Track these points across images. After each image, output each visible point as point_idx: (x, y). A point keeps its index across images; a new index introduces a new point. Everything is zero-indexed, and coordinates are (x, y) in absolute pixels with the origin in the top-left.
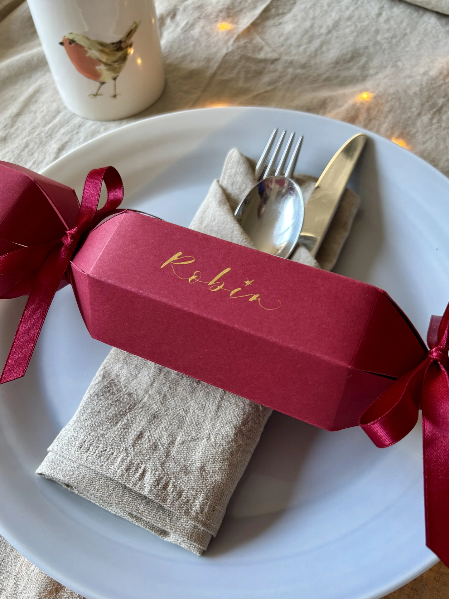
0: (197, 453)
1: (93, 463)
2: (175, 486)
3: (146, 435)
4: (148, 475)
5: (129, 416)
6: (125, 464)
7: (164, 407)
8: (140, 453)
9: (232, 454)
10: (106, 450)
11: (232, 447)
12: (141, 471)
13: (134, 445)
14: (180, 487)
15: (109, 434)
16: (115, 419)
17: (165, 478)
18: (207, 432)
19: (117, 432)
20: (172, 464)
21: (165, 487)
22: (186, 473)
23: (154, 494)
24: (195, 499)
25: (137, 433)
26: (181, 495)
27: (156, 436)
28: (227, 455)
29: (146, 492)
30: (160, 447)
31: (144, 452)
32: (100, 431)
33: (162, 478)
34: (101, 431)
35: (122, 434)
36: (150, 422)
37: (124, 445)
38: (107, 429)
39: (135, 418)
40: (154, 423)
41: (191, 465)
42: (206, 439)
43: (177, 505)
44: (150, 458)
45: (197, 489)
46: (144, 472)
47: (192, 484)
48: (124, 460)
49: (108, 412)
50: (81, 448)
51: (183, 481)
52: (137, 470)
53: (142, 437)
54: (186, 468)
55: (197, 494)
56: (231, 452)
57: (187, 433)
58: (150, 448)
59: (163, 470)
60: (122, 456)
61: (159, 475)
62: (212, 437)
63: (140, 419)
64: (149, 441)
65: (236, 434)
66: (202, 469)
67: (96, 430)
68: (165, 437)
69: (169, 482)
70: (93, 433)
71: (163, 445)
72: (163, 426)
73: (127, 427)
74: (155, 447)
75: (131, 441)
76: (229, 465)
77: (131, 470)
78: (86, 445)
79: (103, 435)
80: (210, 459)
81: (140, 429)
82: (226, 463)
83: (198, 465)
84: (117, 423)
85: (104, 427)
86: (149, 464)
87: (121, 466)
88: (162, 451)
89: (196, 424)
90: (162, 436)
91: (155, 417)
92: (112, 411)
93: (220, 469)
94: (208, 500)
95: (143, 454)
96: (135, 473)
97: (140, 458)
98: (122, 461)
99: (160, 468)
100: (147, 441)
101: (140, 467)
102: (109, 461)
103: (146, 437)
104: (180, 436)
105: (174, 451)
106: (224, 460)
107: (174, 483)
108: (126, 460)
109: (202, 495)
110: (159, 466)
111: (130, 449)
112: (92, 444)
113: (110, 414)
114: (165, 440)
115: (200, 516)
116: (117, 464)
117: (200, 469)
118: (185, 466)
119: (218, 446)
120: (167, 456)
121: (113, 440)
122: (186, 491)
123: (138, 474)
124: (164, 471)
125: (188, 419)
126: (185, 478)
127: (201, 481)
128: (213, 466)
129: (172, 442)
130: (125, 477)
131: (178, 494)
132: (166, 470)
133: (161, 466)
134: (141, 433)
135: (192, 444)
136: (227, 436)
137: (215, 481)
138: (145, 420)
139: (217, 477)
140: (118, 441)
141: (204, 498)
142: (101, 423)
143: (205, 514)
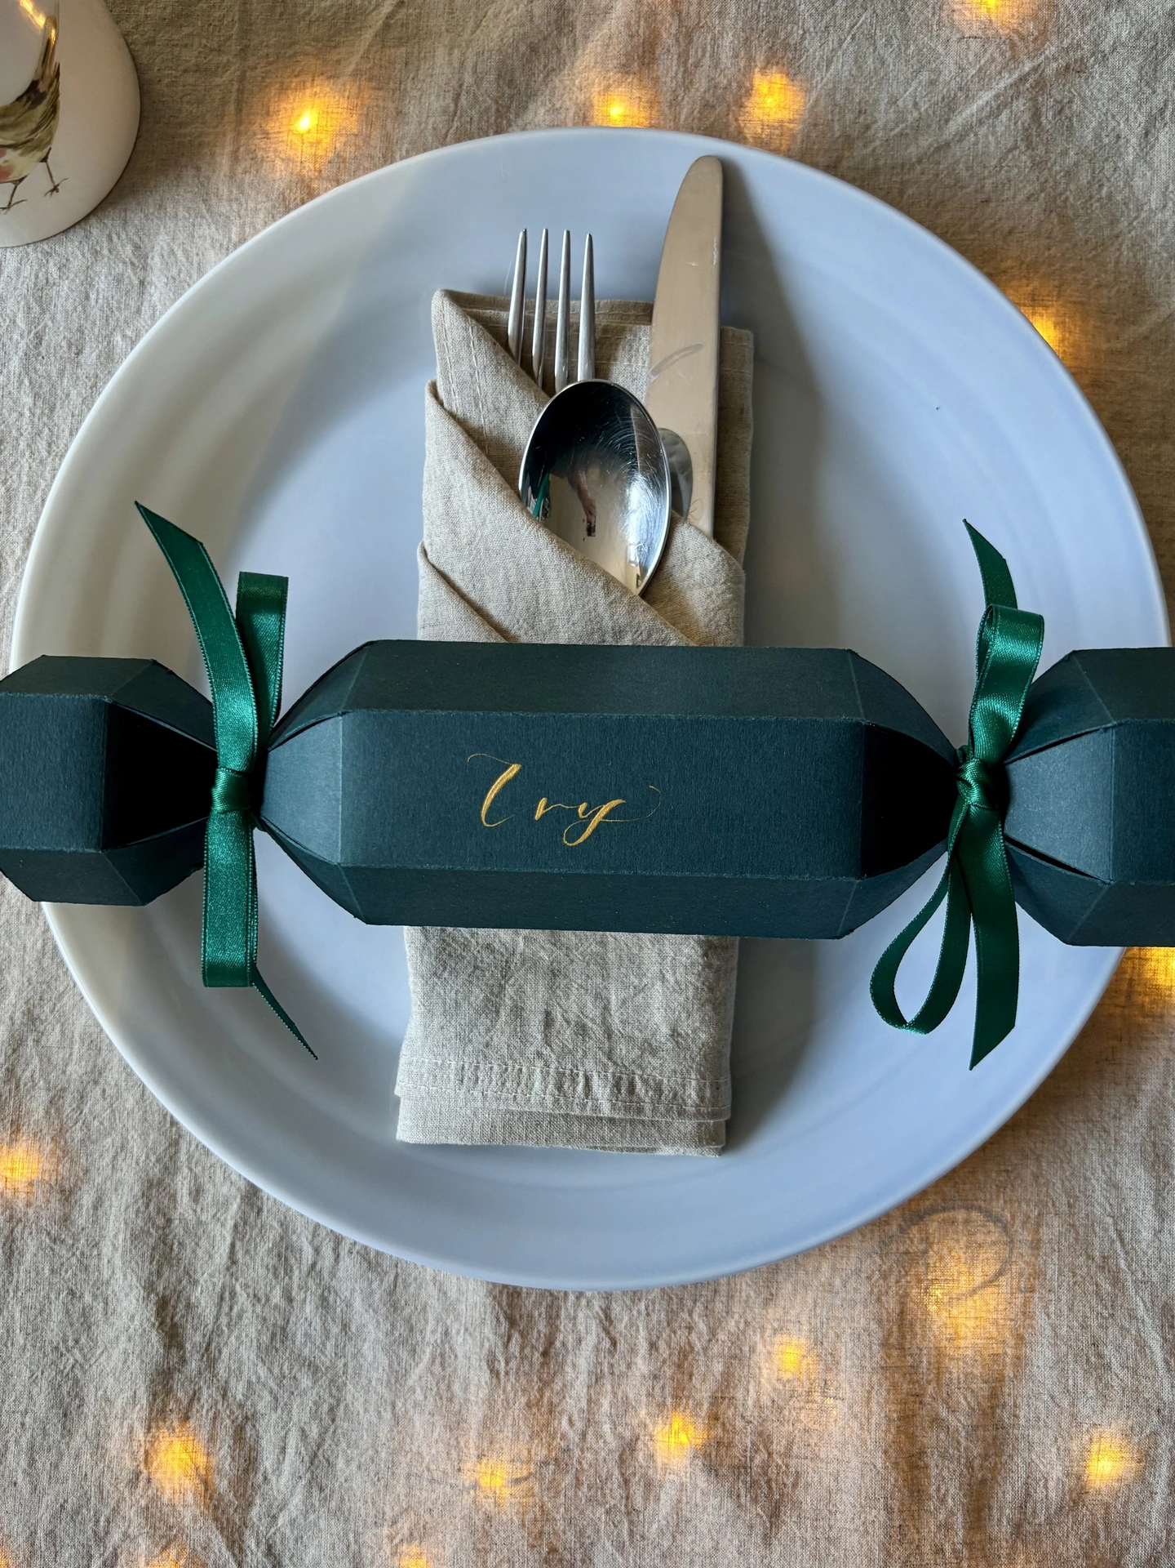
0: (655, 1011)
1: (497, 1099)
2: (645, 1082)
3: (558, 1014)
4: (596, 1082)
5: (510, 991)
6: (551, 1081)
7: (560, 949)
8: (565, 1052)
9: (711, 989)
10: (506, 1069)
11: (707, 979)
12: (581, 1080)
13: (548, 1043)
14: (654, 1080)
15: (495, 1038)
16: (491, 1006)
17: (624, 1076)
18: (655, 968)
19: (507, 1029)
20: (623, 1048)
21: (631, 1089)
22: (654, 1052)
23: (619, 1109)
24: (684, 1086)
25: (541, 1017)
26: (660, 1090)
27: (575, 1008)
28: (705, 995)
29: (606, 1110)
30: (590, 1024)
31: (571, 1047)
32: (478, 1039)
33: (620, 1078)
34: (480, 1039)
35: (518, 1030)
36: (551, 988)
37: (532, 1049)
38: (488, 1030)
39: (520, 990)
40: (558, 987)
41: (654, 1034)
42: (659, 983)
43: (662, 1109)
44: (584, 1051)
45: (682, 1070)
46: (587, 1079)
47: (670, 1065)
48: (545, 1075)
49: (472, 999)
50: (462, 1081)
51: (654, 1068)
52: (574, 1081)
53: (553, 1020)
54: (650, 1045)
55: (684, 1078)
56: (708, 987)
57: (622, 982)
58: (576, 1034)
59: (615, 1063)
60: (538, 1070)
61: (614, 1074)
62: (669, 976)
63: (531, 988)
64: (568, 1022)
65: (705, 955)
66: (675, 1034)
67: (471, 1041)
68: (589, 1005)
69: (633, 1078)
70: (470, 1048)
71: (592, 1020)
72: (576, 986)
73: (518, 1011)
74: (582, 1030)
75: (539, 1037)
76: (714, 1009)
77: (566, 1086)
78: (468, 1074)
79: (487, 1045)
80: (680, 1013)
81: (542, 1007)
82: (708, 1007)
83: (665, 1030)
84: (497, 1012)
85: (482, 1029)
86: (590, 1064)
87: (546, 1087)
88: (597, 1031)
89: (630, 960)
90: (585, 1006)
91: (555, 975)
92: (478, 995)
93: (702, 1021)
94: (704, 1078)
95: (570, 1052)
96: (574, 1089)
97: (569, 1058)
98: (544, 1079)
99: (610, 1064)
100: (565, 1024)
101: (577, 1075)
102: (523, 1085)
103: (559, 1016)
104: (613, 992)
105: (615, 1021)
106: (703, 1005)
107: (641, 1077)
108: (548, 1073)
109: (693, 1076)
110: (605, 1060)
111: (546, 1051)
112: (477, 1068)
113: (478, 1002)
114: (592, 1011)
115: (702, 1109)
116: (537, 1085)
117: (672, 1036)
118: (646, 1041)
119: (683, 987)
120: (609, 1037)
121: (509, 1046)
122: (665, 1081)
123: (580, 1088)
124: (617, 1065)
125: (611, 956)
126: (655, 1062)
127: (682, 1056)
128: (690, 1021)
129: (606, 1008)
130: (562, 1101)
131: (655, 1091)
132: (619, 1061)
133: (610, 1058)
134: (548, 1014)
135: (640, 998)
136: (693, 964)
137: (703, 1045)
138: (541, 988)
139: (703, 1036)
140: (517, 1044)
141: (697, 1079)
142: (473, 1025)
143: (710, 1101)
